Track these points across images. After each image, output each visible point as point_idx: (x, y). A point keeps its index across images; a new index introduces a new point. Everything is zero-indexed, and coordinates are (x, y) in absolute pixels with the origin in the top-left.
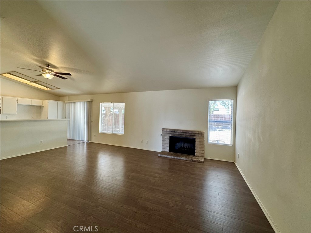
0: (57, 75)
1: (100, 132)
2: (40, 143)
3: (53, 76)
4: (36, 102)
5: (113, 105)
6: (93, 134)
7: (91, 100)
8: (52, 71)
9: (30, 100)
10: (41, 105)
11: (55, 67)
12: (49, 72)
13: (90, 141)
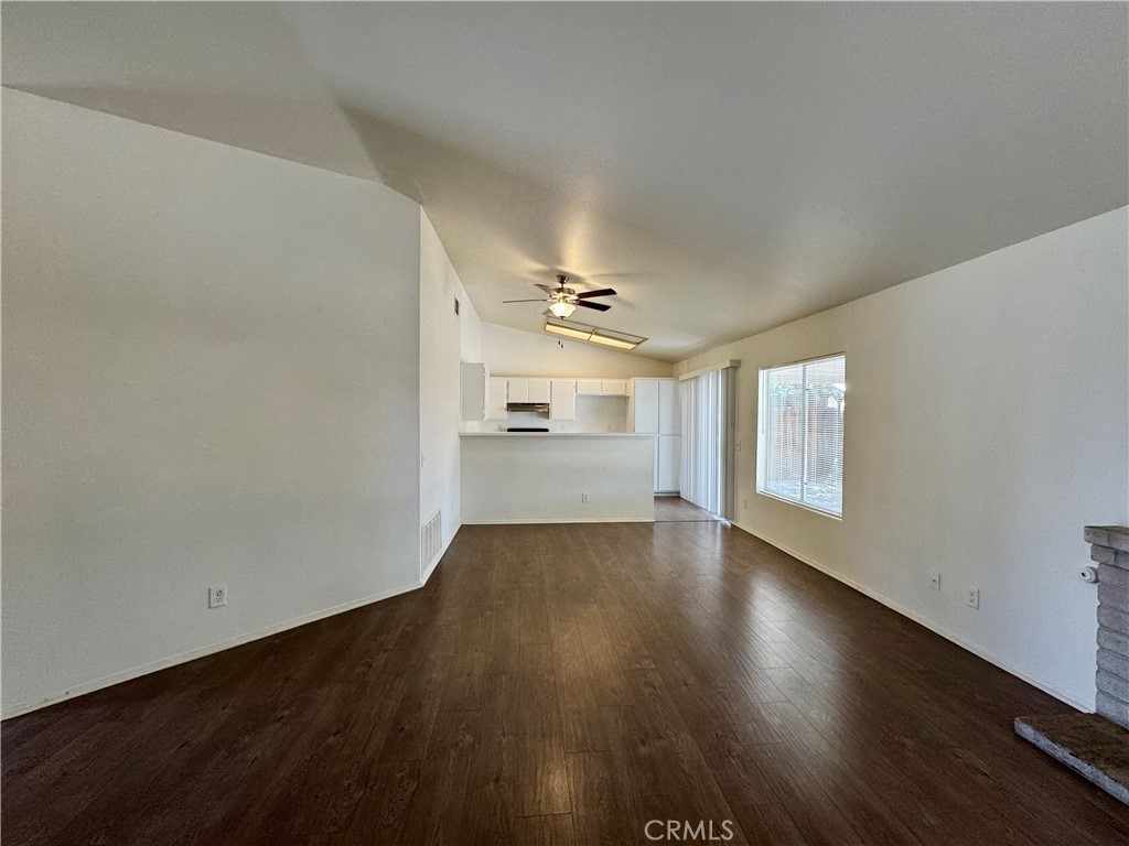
0: (583, 301)
1: (760, 487)
2: (584, 499)
3: (573, 308)
4: (610, 387)
5: (804, 370)
6: (742, 495)
7: (731, 361)
8: (570, 292)
9: (599, 381)
10: (621, 393)
11: (577, 280)
12: (564, 297)
13: (733, 519)
